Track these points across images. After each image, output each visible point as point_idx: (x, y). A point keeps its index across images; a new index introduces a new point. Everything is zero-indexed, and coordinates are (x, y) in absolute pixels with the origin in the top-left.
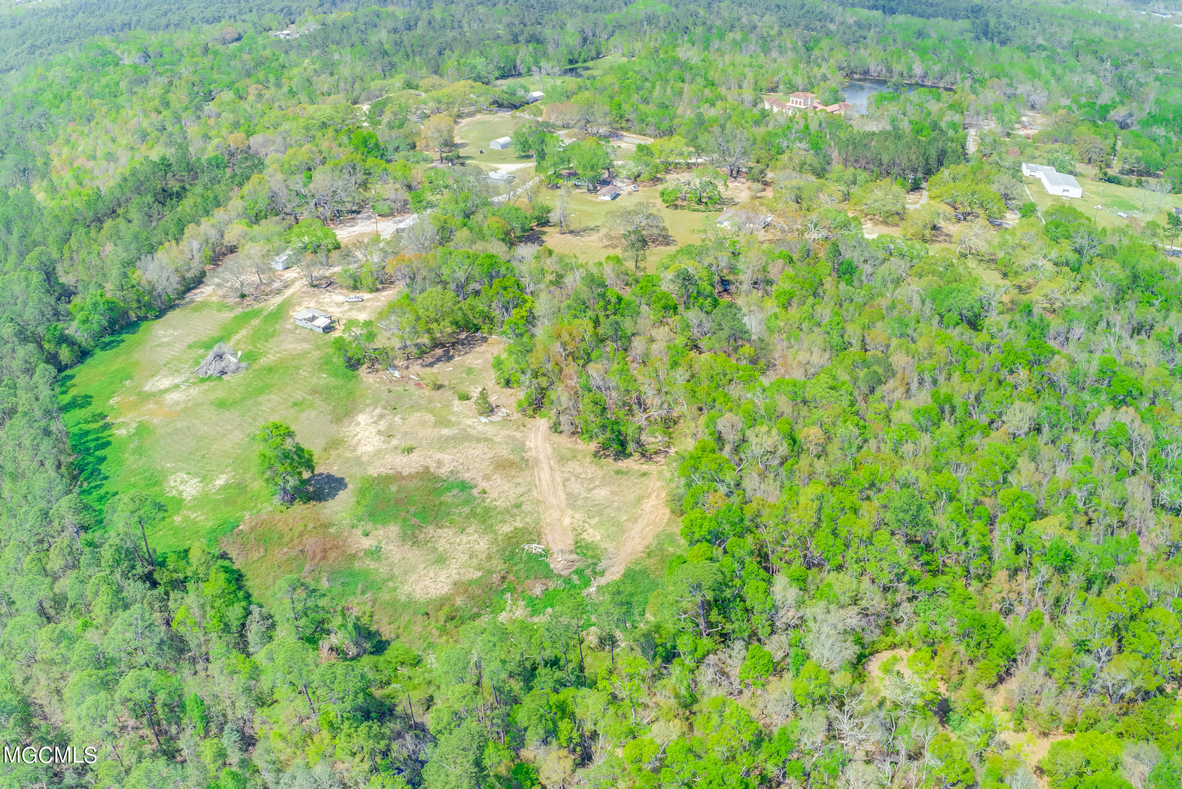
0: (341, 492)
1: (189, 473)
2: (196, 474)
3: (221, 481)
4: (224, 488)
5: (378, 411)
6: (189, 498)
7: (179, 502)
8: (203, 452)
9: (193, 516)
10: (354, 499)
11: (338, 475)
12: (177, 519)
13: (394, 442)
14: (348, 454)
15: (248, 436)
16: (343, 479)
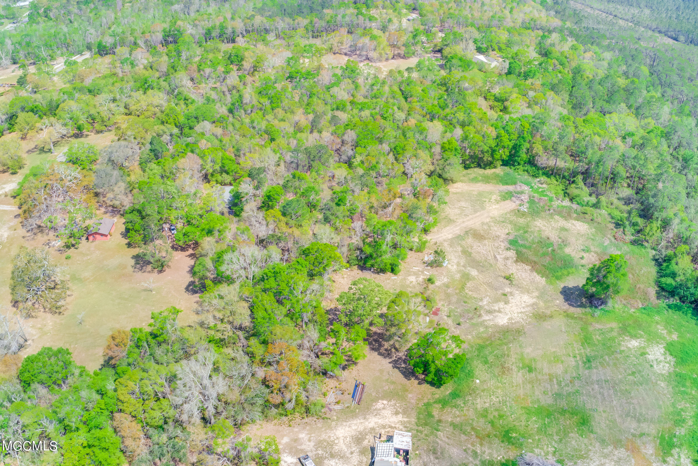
0: (570, 286)
1: (651, 366)
2: (646, 360)
3: (634, 343)
4: (633, 337)
5: (486, 317)
6: (662, 346)
7: (670, 348)
8: (631, 378)
9: (665, 332)
10: (568, 278)
11: (562, 297)
12: (675, 337)
13: (508, 290)
14: (542, 304)
15: (589, 368)
16: (561, 292)
